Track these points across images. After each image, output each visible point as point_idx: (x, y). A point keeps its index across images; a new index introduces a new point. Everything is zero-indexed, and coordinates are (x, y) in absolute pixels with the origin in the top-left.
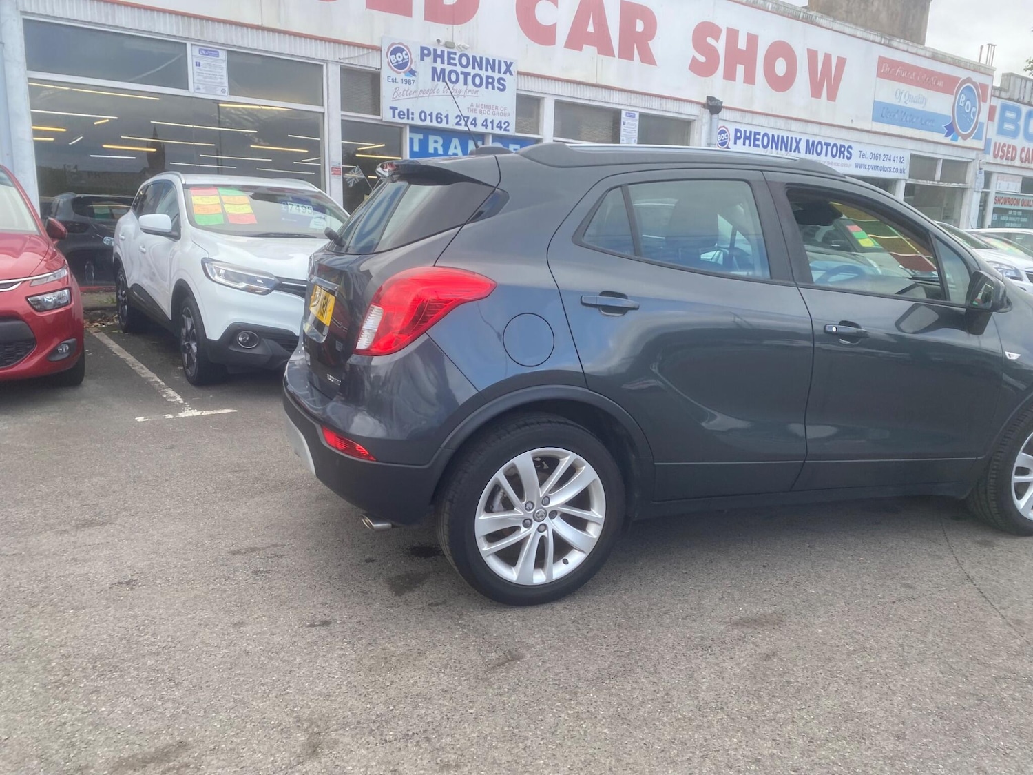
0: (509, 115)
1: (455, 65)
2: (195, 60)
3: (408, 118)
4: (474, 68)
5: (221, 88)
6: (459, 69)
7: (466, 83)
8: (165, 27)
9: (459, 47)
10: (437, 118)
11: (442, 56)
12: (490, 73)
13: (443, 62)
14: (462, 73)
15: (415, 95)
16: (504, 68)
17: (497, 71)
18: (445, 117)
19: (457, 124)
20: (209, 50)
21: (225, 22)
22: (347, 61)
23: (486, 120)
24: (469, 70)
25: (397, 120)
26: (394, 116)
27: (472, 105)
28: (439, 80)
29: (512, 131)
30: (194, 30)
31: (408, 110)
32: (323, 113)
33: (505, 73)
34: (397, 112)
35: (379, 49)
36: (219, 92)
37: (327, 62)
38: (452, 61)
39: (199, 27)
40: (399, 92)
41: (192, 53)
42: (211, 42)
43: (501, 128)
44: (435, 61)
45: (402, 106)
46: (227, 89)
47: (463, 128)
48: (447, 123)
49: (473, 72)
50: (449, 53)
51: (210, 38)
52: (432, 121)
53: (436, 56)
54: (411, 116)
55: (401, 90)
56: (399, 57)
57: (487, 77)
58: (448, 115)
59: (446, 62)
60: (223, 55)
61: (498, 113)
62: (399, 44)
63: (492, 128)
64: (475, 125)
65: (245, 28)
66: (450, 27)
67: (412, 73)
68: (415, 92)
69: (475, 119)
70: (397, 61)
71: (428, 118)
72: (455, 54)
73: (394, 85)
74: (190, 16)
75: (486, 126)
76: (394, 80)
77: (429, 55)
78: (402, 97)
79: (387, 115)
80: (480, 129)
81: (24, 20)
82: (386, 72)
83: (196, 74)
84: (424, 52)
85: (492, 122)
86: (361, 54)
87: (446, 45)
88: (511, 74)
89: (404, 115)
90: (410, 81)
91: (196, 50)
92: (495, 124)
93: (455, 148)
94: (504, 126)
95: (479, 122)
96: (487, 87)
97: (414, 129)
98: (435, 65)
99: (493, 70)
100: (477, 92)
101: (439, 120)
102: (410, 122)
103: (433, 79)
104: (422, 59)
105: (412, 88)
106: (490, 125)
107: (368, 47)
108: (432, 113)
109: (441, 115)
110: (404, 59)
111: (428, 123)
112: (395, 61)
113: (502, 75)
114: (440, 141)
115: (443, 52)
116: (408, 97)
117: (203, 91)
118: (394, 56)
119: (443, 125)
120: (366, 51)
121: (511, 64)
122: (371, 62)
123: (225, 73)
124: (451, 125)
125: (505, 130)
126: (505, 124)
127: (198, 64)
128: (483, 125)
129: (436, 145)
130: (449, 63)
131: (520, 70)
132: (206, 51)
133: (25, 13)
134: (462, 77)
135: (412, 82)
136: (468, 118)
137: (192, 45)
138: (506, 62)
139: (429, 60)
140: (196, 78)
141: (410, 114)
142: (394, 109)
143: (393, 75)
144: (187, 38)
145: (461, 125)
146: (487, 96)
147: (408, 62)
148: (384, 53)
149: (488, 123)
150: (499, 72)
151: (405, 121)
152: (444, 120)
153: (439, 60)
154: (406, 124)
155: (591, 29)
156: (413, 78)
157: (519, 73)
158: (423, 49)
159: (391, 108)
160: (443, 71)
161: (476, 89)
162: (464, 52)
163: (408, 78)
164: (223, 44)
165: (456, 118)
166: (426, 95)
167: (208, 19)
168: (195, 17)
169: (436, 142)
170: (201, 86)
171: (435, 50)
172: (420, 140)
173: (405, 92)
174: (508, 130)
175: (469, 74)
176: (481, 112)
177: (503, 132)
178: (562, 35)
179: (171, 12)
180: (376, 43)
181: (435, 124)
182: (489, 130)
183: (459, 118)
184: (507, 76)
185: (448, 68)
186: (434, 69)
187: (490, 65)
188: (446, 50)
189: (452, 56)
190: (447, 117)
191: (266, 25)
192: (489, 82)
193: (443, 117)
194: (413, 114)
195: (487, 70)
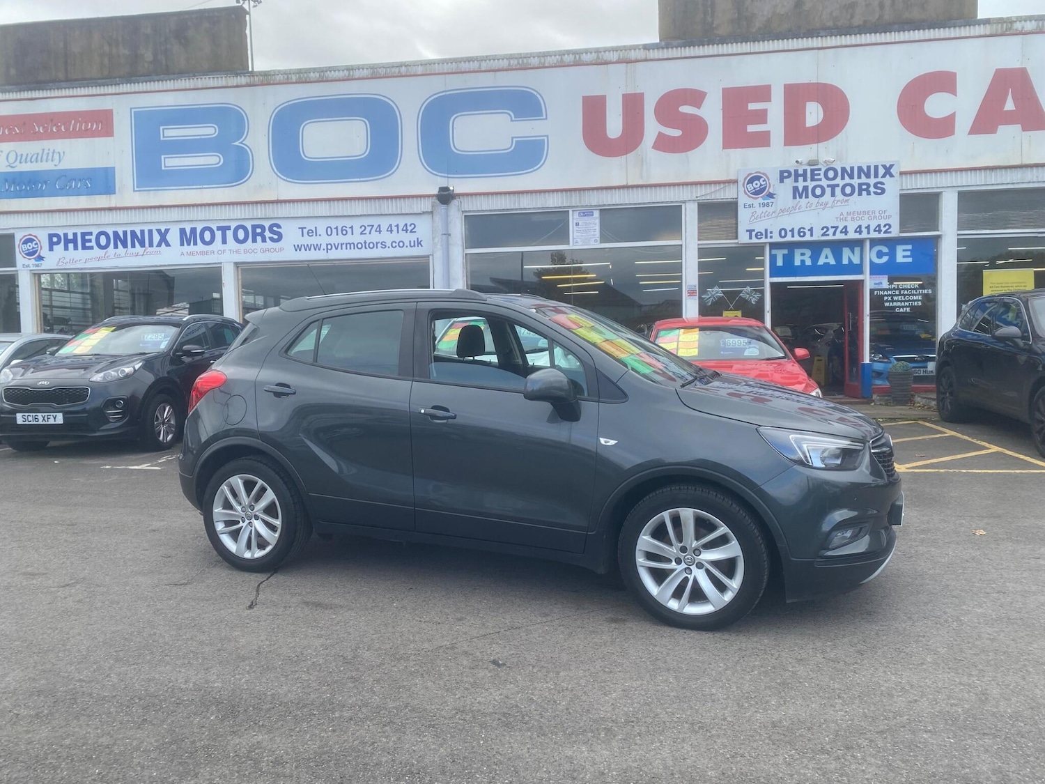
0: (890, 217)
1: (820, 180)
2: (575, 221)
3: (766, 237)
4: (843, 178)
5: (593, 240)
6: (824, 183)
7: (833, 195)
8: (553, 202)
9: (825, 162)
10: (799, 232)
11: (804, 175)
12: (864, 179)
13: (805, 180)
14: (828, 186)
15: (774, 215)
16: (881, 171)
17: (872, 176)
18: (809, 230)
19: (824, 235)
20: (586, 212)
21: (597, 189)
22: (704, 198)
23: (860, 227)
24: (838, 181)
25: (754, 240)
26: (751, 238)
27: (842, 214)
28: (801, 197)
29: (895, 232)
30: (575, 200)
31: (766, 230)
32: (681, 245)
33: (884, 176)
34: (754, 234)
35: (735, 182)
36: (592, 242)
37: (684, 202)
38: (816, 177)
39: (578, 197)
40: (756, 216)
41: (573, 218)
42: (587, 206)
43: (879, 231)
44: (796, 180)
45: (759, 227)
46: (598, 239)
47: (831, 237)
48: (812, 235)
49: (842, 183)
50: (812, 171)
51: (587, 203)
52: (793, 236)
53: (797, 175)
54: (769, 235)
55: (759, 213)
56: (757, 184)
57: (860, 185)
58: (812, 228)
59: (809, 179)
60: (597, 214)
61: (875, 217)
62: (757, 172)
63: (869, 233)
64: (846, 233)
65: (614, 190)
66: (814, 146)
67: (771, 196)
68: (774, 212)
69: (846, 227)
70: (754, 189)
71: (789, 234)
72: (820, 170)
73: (752, 210)
74: (571, 190)
75: (860, 232)
76: (751, 206)
77: (789, 176)
78: (759, 219)
79: (744, 238)
80: (852, 235)
81: (465, 216)
82: (743, 200)
83: (575, 231)
84: (784, 175)
85: (868, 227)
86: (718, 188)
87: (810, 164)
88: (892, 176)
89: (762, 234)
90: (768, 204)
91: (576, 214)
92: (872, 229)
93: (827, 257)
94: (883, 229)
95: (851, 229)
96: (860, 194)
97: (774, 246)
98: (796, 184)
99: (868, 176)
100: (847, 201)
101: (802, 234)
102: (769, 240)
103: (794, 197)
104: (782, 181)
105: (770, 209)
106: (865, 230)
107: (724, 182)
108: (793, 229)
109: (804, 229)
110: (761, 185)
111: (789, 238)
112: (753, 188)
113: (879, 179)
114: (808, 252)
115: (805, 171)
116: (767, 217)
117: (580, 243)
118: (751, 185)
119: (808, 238)
120: (722, 186)
121: (891, 166)
122: (727, 194)
123: (598, 228)
124: (817, 237)
125: (885, 232)
126: (885, 226)
127: (577, 224)
128: (856, 231)
129: (803, 258)
130: (813, 179)
131: (902, 170)
132: (584, 213)
133: (466, 211)
134: (828, 191)
135: (770, 204)
136: (837, 228)
137: (573, 211)
138: (884, 166)
139: (789, 182)
140: (575, 234)
141: (769, 232)
142: (750, 232)
143: (750, 201)
144: (569, 207)
145: (828, 235)
146: (859, 203)
147: (766, 187)
148: (740, 184)
149: (863, 229)
150: (876, 176)
151: (763, 240)
152: (808, 233)
153: (801, 179)
154: (765, 243)
155: (1010, 105)
156: (772, 200)
157: (902, 173)
158: (782, 172)
159: (747, 231)
160: (805, 188)
161: (847, 198)
162: (832, 166)
163: (766, 202)
164: (595, 206)
165: (822, 229)
166: (786, 213)
167: (584, 189)
168: (575, 190)
169: (803, 254)
170: (579, 240)
171: (796, 171)
172: (784, 255)
173: (763, 214)
174: (890, 232)
175: (838, 185)
176: (853, 219)
177: (882, 235)
178: (964, 122)
179: (557, 191)
180: (733, 177)
181: (797, 238)
182: (864, 235)
183: (825, 229)
184: (887, 180)
185: (811, 184)
186: (795, 189)
187: (864, 172)
188: (809, 169)
189: (816, 172)
190: (811, 230)
191: (630, 184)
192: (863, 189)
193: (806, 231)
194: (771, 233)
195: (859, 177)
